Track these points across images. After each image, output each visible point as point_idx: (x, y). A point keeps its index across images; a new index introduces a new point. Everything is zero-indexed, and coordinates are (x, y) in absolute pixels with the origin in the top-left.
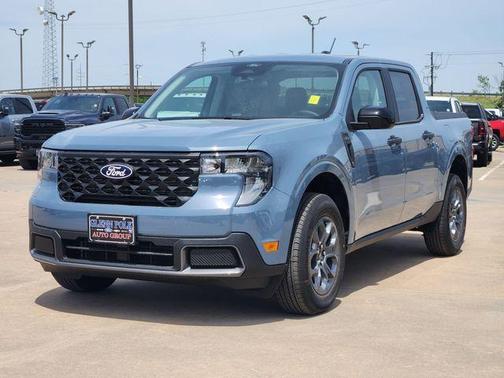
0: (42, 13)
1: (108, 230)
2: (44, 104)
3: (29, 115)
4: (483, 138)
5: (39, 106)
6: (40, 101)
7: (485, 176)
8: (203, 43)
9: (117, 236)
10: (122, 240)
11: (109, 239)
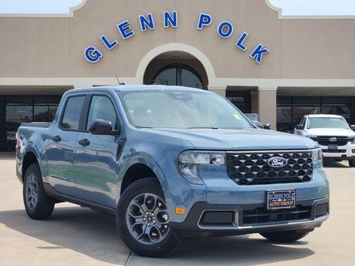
1: (279, 200)
9: (285, 203)
10: (288, 206)
11: (280, 206)
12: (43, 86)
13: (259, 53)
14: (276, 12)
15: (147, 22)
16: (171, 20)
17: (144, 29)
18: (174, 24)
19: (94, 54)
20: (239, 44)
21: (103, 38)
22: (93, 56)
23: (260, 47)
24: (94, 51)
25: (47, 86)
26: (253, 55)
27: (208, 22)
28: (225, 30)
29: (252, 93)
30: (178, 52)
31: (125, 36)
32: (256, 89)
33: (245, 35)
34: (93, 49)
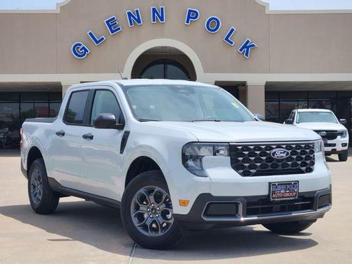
12: (30, 83)
13: (247, 48)
14: (263, 8)
15: (134, 17)
16: (158, 15)
17: (131, 25)
18: (162, 19)
19: (81, 50)
20: (227, 39)
21: (90, 34)
22: (80, 52)
23: (248, 41)
24: (81, 47)
25: (34, 83)
26: (241, 50)
27: (196, 17)
28: (213, 25)
29: (241, 88)
30: (166, 47)
31: (112, 32)
32: (244, 84)
33: (233, 30)
34: (80, 45)
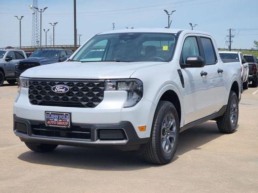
0: (31, 8)
2: (30, 54)
3: (22, 60)
4: (255, 73)
5: (28, 55)
6: (29, 53)
7: (255, 92)
8: (114, 24)
